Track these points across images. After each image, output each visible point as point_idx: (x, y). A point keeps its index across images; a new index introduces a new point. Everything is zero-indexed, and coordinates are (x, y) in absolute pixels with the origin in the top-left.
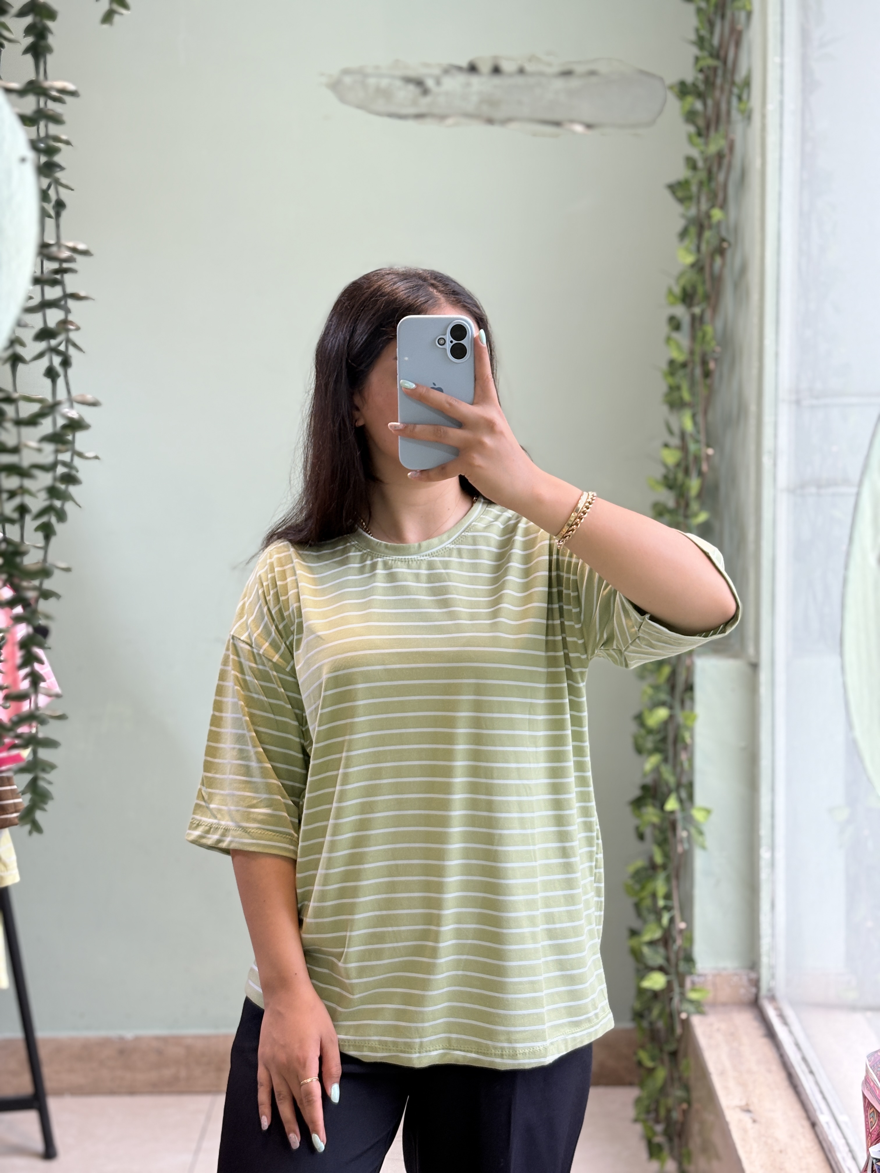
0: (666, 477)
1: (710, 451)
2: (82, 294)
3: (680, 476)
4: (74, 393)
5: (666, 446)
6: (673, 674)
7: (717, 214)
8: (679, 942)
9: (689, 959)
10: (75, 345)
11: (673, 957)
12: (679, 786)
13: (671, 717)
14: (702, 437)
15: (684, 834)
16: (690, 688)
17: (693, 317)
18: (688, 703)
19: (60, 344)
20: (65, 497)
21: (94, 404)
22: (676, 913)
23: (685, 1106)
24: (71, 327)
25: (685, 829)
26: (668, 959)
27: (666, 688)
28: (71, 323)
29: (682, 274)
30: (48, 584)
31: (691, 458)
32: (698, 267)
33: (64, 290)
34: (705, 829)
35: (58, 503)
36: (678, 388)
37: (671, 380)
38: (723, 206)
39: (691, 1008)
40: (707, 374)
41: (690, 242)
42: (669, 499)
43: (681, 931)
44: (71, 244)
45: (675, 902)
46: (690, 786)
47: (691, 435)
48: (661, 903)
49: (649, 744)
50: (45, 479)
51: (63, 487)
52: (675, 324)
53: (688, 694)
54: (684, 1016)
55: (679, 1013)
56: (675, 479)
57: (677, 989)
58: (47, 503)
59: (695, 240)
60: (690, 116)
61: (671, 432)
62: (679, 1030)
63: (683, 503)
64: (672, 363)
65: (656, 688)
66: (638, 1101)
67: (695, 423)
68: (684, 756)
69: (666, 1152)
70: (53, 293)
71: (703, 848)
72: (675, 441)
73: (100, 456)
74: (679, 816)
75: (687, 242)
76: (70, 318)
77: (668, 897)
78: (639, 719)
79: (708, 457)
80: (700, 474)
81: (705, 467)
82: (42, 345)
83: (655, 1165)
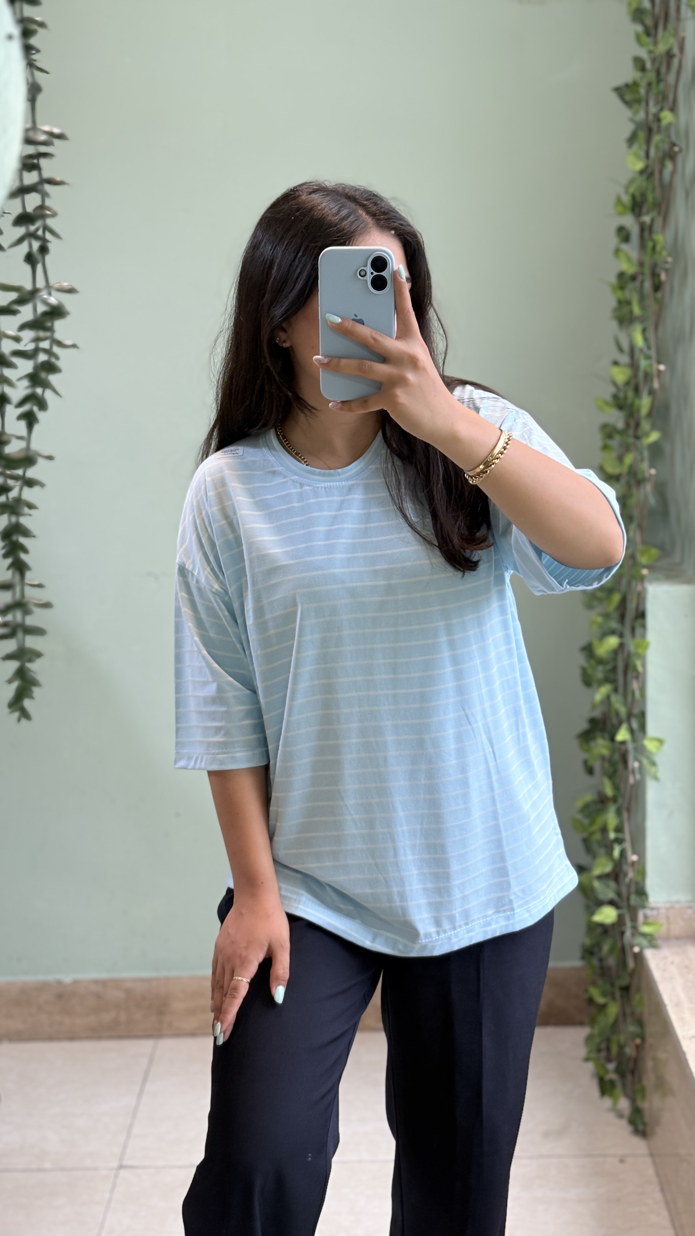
0: (615, 397)
1: (662, 367)
2: (58, 179)
3: (630, 394)
4: (52, 282)
5: (616, 363)
6: (624, 601)
7: (667, 117)
8: (631, 875)
9: (642, 893)
10: (53, 232)
11: (624, 890)
12: (630, 715)
13: (621, 646)
14: (653, 353)
15: (636, 765)
16: (641, 615)
17: (643, 228)
18: (638, 631)
19: (37, 230)
20: (46, 385)
21: (71, 291)
22: (627, 845)
23: (638, 1041)
24: (48, 212)
25: (636, 759)
26: (619, 894)
27: (616, 615)
28: (48, 209)
29: (632, 181)
30: (31, 473)
31: (641, 375)
32: (646, 173)
33: (40, 174)
34: (658, 759)
35: (39, 391)
36: (629, 303)
37: (620, 294)
38: (673, 109)
39: (644, 942)
40: (657, 287)
41: (639, 148)
42: (617, 419)
43: (633, 864)
44: (46, 128)
45: (627, 835)
46: (642, 716)
47: (641, 350)
48: (612, 835)
49: (599, 673)
50: (25, 366)
51: (43, 375)
52: (623, 234)
53: (640, 621)
54: (636, 949)
55: (632, 947)
56: (626, 398)
57: (628, 923)
58: (28, 391)
59: (644, 147)
60: (638, 15)
61: (620, 349)
62: (631, 964)
63: (632, 424)
64: (621, 275)
65: (607, 616)
66: (589, 1039)
67: (646, 339)
68: (635, 685)
69: (618, 1090)
70: (31, 178)
71: (656, 779)
72: (625, 359)
73: (79, 344)
74: (630, 746)
75: (635, 147)
76: (48, 203)
77: (619, 829)
78: (588, 650)
79: (659, 372)
80: (652, 392)
81: (656, 385)
82: (21, 231)
83: (607, 1102)
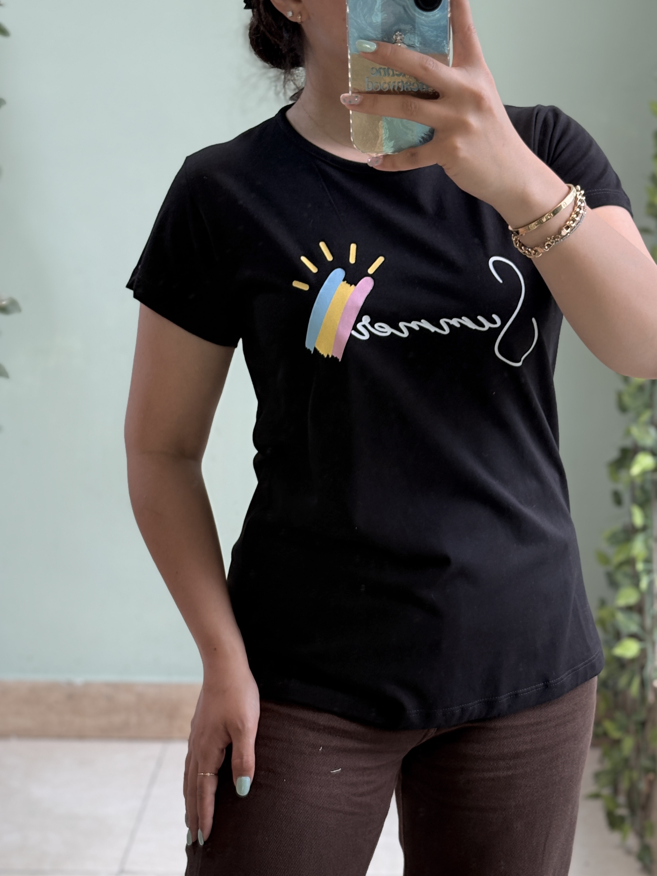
11: (648, 623)
22: (655, 576)
23: (650, 776)
26: (642, 626)
45: (655, 565)
48: (640, 566)
54: (656, 684)
55: (651, 680)
57: (651, 657)
62: (650, 699)
69: (627, 826)
83: (615, 837)
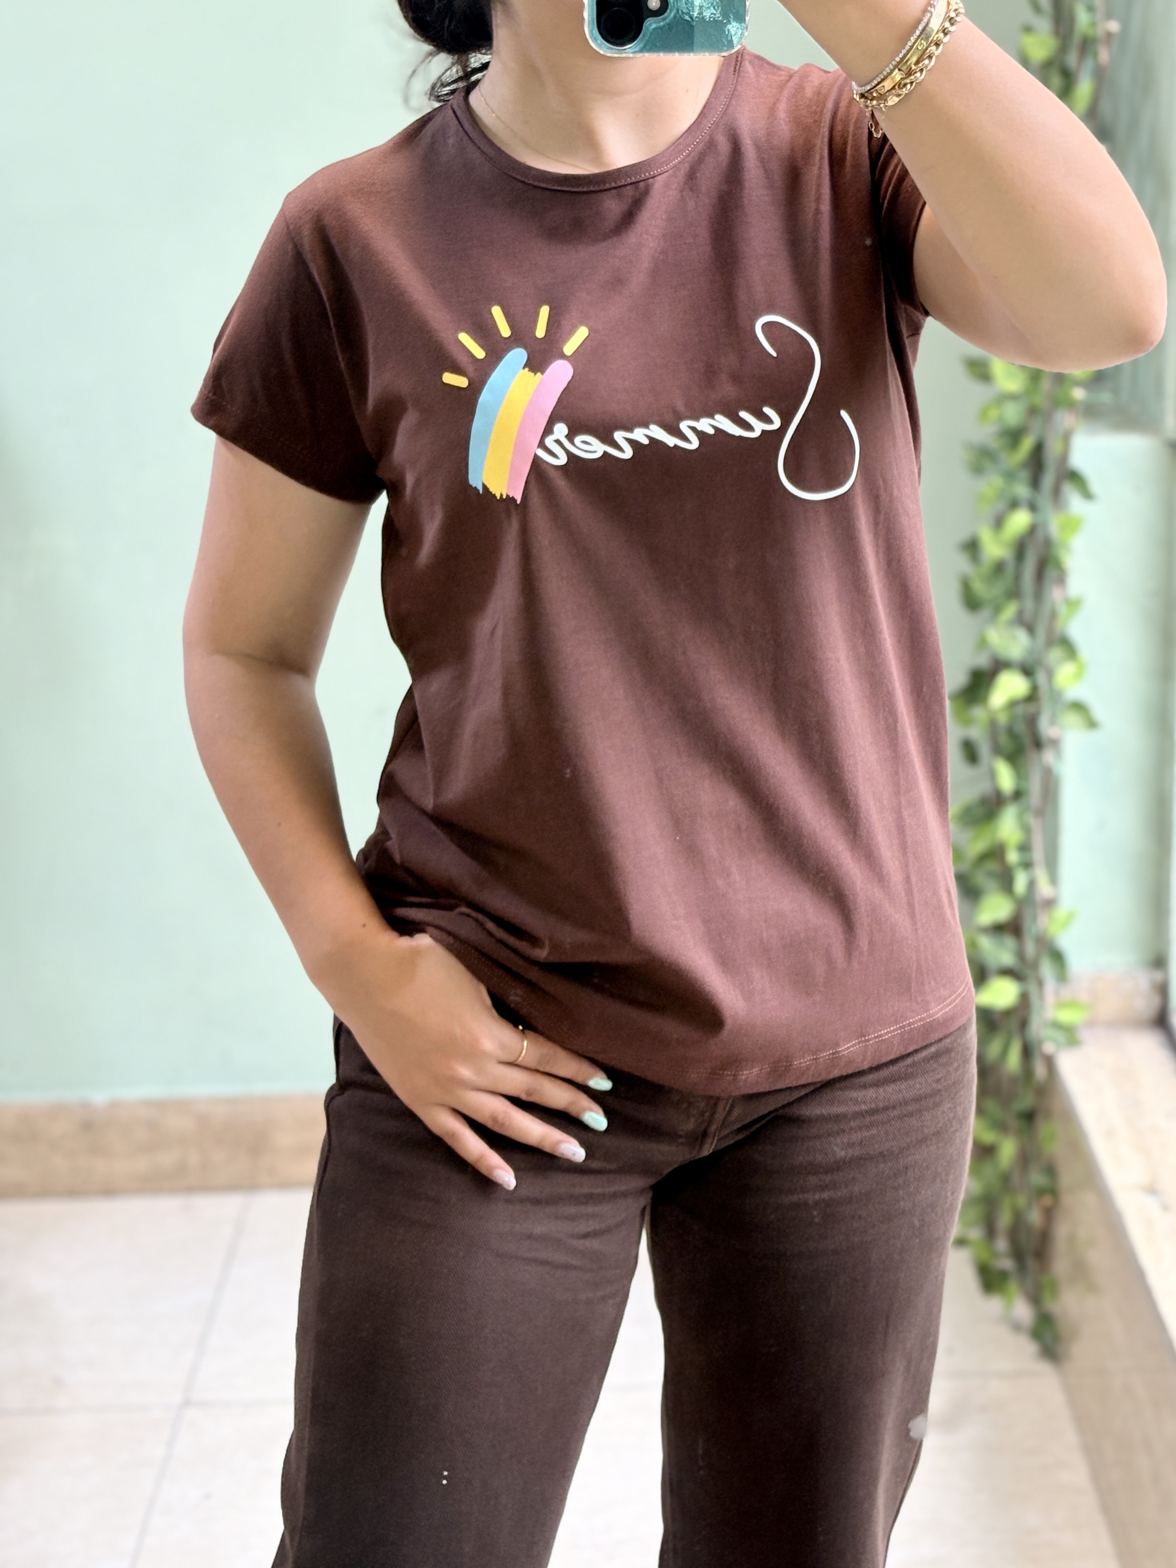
1: (1114, 26)
3: (1055, 81)
5: (1028, 29)
6: (1039, 450)
8: (1042, 922)
9: (1057, 956)
11: (1030, 949)
13: (1036, 526)
14: (1098, 2)
15: (1054, 732)
16: (1069, 472)
22: (1039, 872)
23: (1047, 1200)
26: (1020, 955)
27: (1025, 473)
31: (1076, 42)
39: (1060, 1038)
43: (1047, 902)
45: (1038, 854)
48: (1013, 857)
54: (1047, 1050)
55: (1042, 1045)
57: (1037, 1008)
62: (1040, 1073)
65: (1010, 476)
69: (1013, 1286)
72: (1044, 19)
77: (1024, 848)
79: (1109, 35)
80: (1095, 71)
81: (1104, 55)
83: (994, 1305)
